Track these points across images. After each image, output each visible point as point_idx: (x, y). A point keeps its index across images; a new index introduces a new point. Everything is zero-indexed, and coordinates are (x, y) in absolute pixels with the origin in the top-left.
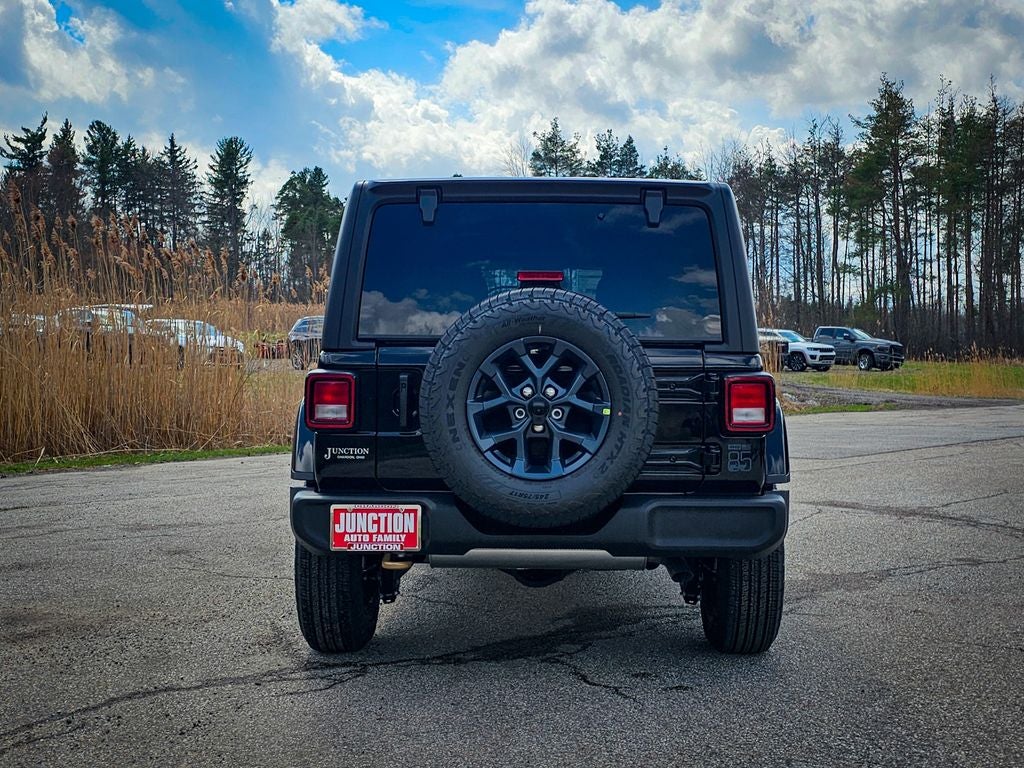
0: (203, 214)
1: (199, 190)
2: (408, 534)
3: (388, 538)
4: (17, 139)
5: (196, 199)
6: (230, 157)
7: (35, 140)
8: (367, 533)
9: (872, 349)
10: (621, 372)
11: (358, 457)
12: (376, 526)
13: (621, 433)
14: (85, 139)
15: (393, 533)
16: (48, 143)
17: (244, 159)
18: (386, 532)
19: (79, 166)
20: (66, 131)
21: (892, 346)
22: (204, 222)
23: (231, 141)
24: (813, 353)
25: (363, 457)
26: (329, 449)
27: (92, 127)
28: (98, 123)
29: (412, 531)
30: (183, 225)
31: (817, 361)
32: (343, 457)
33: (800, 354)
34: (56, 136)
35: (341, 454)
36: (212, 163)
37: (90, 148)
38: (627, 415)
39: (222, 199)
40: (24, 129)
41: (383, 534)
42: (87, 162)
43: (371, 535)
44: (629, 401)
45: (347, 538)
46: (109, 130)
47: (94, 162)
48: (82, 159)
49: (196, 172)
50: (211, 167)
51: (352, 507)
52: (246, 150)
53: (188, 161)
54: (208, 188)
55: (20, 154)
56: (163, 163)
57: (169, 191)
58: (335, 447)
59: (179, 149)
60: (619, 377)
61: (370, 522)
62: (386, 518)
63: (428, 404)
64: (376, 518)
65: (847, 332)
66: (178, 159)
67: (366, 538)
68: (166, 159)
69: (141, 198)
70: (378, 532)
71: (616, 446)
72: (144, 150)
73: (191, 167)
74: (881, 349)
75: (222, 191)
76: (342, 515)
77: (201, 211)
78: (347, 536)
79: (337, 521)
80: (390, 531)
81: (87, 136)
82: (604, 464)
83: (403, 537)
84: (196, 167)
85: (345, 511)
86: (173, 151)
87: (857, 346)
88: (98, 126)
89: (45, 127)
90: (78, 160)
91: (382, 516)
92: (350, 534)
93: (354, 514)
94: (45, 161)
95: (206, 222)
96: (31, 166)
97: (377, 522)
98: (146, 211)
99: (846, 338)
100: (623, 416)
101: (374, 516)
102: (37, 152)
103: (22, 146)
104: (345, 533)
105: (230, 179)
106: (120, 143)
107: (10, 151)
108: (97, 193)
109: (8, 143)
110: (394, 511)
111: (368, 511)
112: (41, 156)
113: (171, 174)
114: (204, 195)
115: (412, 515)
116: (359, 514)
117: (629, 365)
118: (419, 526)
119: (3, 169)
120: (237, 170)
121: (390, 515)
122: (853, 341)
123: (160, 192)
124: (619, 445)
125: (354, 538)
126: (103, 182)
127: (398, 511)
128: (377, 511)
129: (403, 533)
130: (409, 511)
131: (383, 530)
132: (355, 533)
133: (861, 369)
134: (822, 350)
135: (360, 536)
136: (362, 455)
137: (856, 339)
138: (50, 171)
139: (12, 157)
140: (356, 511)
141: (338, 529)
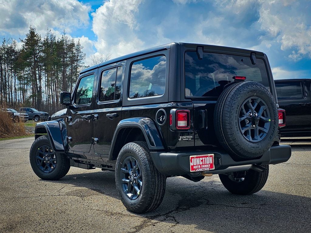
2: (211, 164)
3: (205, 166)
8: (200, 165)
9: (39, 115)
10: (274, 108)
11: (189, 139)
12: (202, 162)
13: (274, 127)
15: (207, 164)
18: (205, 164)
21: (46, 114)
24: (22, 116)
25: (191, 139)
26: (180, 137)
29: (212, 163)
31: (23, 119)
32: (185, 139)
33: (18, 116)
35: (184, 139)
38: (275, 121)
41: (204, 165)
43: (201, 165)
44: (275, 116)
45: (194, 167)
51: (195, 156)
58: (182, 136)
60: (273, 109)
61: (200, 161)
62: (205, 159)
63: (229, 119)
64: (202, 160)
65: (31, 109)
67: (199, 167)
70: (203, 164)
71: (273, 131)
74: (42, 115)
76: (192, 159)
78: (194, 166)
79: (191, 161)
80: (206, 163)
82: (271, 136)
83: (209, 165)
85: (193, 158)
87: (34, 114)
92: (195, 166)
93: (196, 159)
97: (202, 161)
99: (30, 111)
100: (274, 121)
101: (201, 159)
104: (194, 165)
110: (206, 157)
111: (200, 157)
115: (211, 157)
116: (197, 159)
118: (213, 161)
121: (205, 158)
122: (32, 112)
124: (274, 130)
125: (196, 167)
127: (207, 156)
128: (202, 157)
129: (209, 164)
130: (211, 156)
131: (204, 164)
132: (196, 165)
133: (35, 121)
134: (25, 115)
135: (198, 166)
136: (190, 138)
137: (33, 112)
140: (196, 157)
141: (191, 164)
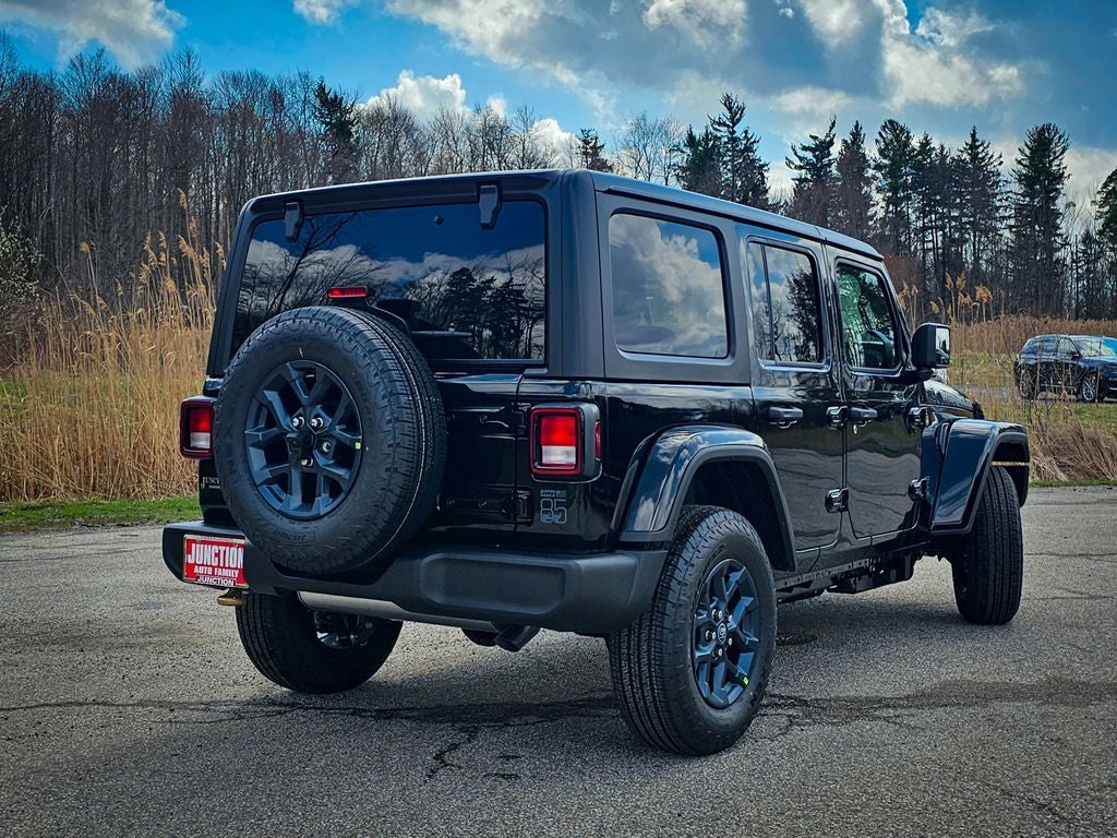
0: (1009, 217)
1: (1004, 189)
2: (240, 570)
3: (226, 572)
4: (805, 149)
5: (1001, 200)
6: (1042, 148)
7: (823, 147)
8: (211, 566)
12: (217, 559)
14: (877, 141)
15: (229, 568)
16: (836, 150)
17: (1059, 149)
18: (224, 567)
19: (870, 172)
20: (857, 135)
22: (1010, 227)
23: (1043, 129)
27: (884, 128)
28: (891, 122)
29: (242, 567)
30: (985, 232)
32: (213, 486)
34: (845, 142)
35: (211, 484)
36: (1020, 157)
37: (881, 152)
39: (1032, 199)
40: (811, 137)
41: (222, 568)
42: (878, 167)
43: (213, 567)
44: (373, 434)
45: (196, 570)
46: (902, 129)
47: (885, 166)
48: (872, 164)
49: (1000, 168)
50: (1019, 162)
51: (201, 537)
52: (1060, 138)
53: (992, 156)
54: (1016, 187)
55: (807, 164)
56: (963, 161)
57: (969, 193)
59: (982, 144)
60: (365, 406)
61: (213, 555)
62: (225, 551)
64: (218, 551)
66: (980, 156)
67: (210, 571)
68: (965, 156)
69: (938, 203)
70: (219, 566)
72: (942, 148)
73: (995, 164)
75: (1032, 189)
76: (193, 545)
77: (1007, 215)
78: (196, 567)
79: (189, 552)
80: (227, 566)
81: (879, 138)
83: (237, 572)
84: (1001, 163)
85: (194, 541)
86: (973, 147)
88: (892, 125)
89: (833, 132)
90: (869, 166)
91: (222, 548)
92: (198, 565)
93: (201, 546)
94: (834, 170)
95: (1013, 227)
96: (819, 176)
97: (217, 555)
98: (942, 217)
101: (215, 548)
102: (826, 161)
103: (809, 155)
104: (195, 564)
105: (1041, 174)
106: (915, 143)
107: (798, 163)
108: (889, 201)
109: (796, 154)
110: (231, 545)
111: (212, 543)
112: (829, 165)
113: (972, 173)
114: (1010, 195)
115: (243, 549)
116: (206, 546)
117: (373, 393)
119: (793, 182)
120: (1050, 162)
121: (228, 548)
123: (960, 194)
125: (201, 570)
126: (894, 188)
127: (233, 545)
128: (219, 544)
129: (236, 569)
130: (241, 546)
131: (222, 564)
132: (202, 565)
135: (206, 568)
138: (839, 180)
139: (801, 168)
140: (203, 542)
141: (190, 559)
